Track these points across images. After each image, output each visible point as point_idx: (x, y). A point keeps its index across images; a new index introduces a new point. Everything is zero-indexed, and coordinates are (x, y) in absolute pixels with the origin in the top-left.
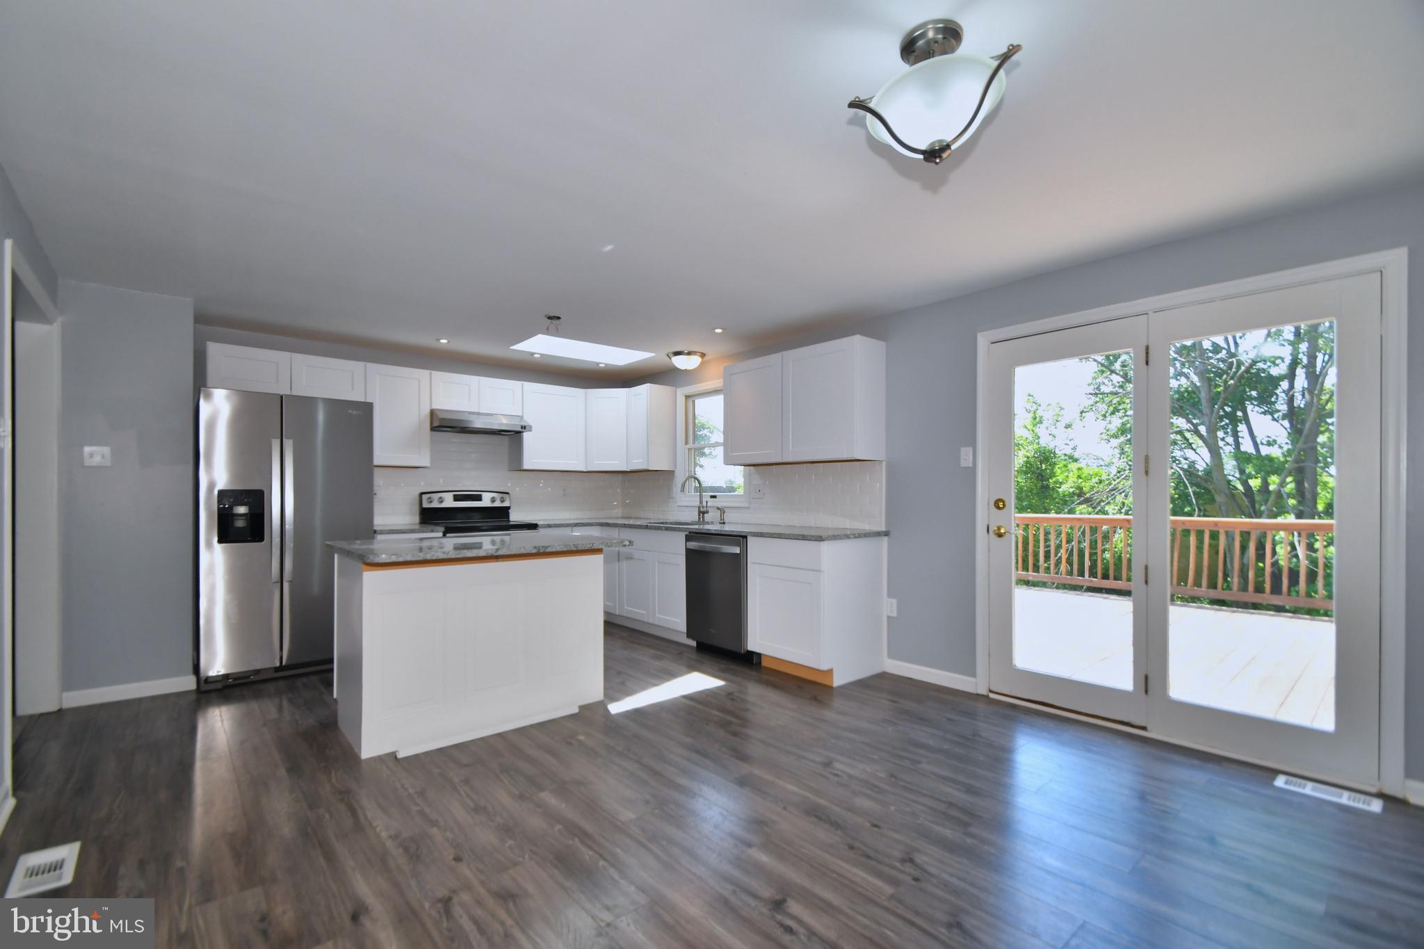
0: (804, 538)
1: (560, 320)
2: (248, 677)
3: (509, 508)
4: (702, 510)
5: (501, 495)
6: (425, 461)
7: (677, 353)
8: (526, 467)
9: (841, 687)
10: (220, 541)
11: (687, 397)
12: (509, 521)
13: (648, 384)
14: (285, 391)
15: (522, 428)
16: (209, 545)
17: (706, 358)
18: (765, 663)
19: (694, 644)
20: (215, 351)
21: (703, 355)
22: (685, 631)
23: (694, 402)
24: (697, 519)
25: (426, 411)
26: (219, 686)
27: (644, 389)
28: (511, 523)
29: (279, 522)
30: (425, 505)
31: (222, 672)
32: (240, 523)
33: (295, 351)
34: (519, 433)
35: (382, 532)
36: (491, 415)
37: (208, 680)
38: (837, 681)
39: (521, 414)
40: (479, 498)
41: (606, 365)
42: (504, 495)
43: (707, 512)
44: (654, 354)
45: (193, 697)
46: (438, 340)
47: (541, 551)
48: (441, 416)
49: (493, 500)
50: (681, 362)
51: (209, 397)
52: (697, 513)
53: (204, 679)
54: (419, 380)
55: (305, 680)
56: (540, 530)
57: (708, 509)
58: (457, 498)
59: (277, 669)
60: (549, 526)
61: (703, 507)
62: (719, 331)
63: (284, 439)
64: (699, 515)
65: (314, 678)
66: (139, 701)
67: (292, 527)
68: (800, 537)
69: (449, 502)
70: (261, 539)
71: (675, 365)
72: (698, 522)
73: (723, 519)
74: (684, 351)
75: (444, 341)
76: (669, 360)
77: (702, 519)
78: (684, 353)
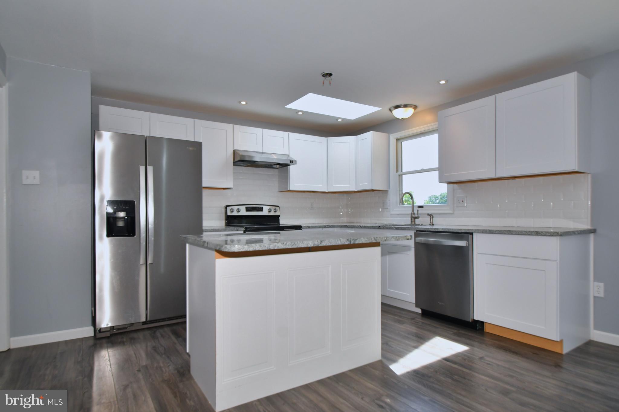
0: (538, 234)
1: (332, 77)
2: (126, 328)
3: (279, 216)
4: (413, 216)
5: (274, 207)
6: (230, 185)
7: (397, 107)
8: (292, 188)
9: (568, 354)
10: (108, 236)
11: (397, 140)
12: (280, 225)
13: (372, 132)
14: (146, 134)
15: (290, 162)
16: (101, 238)
17: (417, 110)
18: (487, 329)
19: (419, 311)
20: (104, 110)
21: (415, 107)
22: (414, 302)
23: (401, 143)
24: (410, 223)
25: (230, 152)
26: (108, 334)
27: (369, 136)
28: (280, 226)
29: (145, 223)
30: (229, 214)
31: (110, 325)
32: (121, 224)
33: (152, 112)
34: (288, 165)
35: (207, 231)
36: (270, 154)
37: (101, 331)
38: (566, 349)
39: (288, 154)
40: (261, 209)
41: (343, 119)
42: (276, 207)
43: (418, 218)
44: (380, 109)
45: (91, 342)
46: (240, 102)
47: (352, 243)
48: (241, 153)
49: (270, 211)
50: (399, 113)
51: (100, 136)
52: (409, 219)
53: (98, 329)
54: (227, 131)
55: (161, 331)
56: (303, 229)
57: (419, 215)
58: (248, 209)
59: (144, 323)
60: (309, 227)
61: (414, 214)
62: (442, 82)
63: (147, 166)
64: (412, 220)
65: (167, 329)
66: (58, 344)
67: (153, 226)
68: (534, 233)
69: (243, 212)
70: (134, 235)
71: (394, 116)
72: (411, 225)
73: (432, 222)
74: (403, 105)
75: (243, 103)
76: (390, 112)
77: (413, 222)
78: (402, 106)
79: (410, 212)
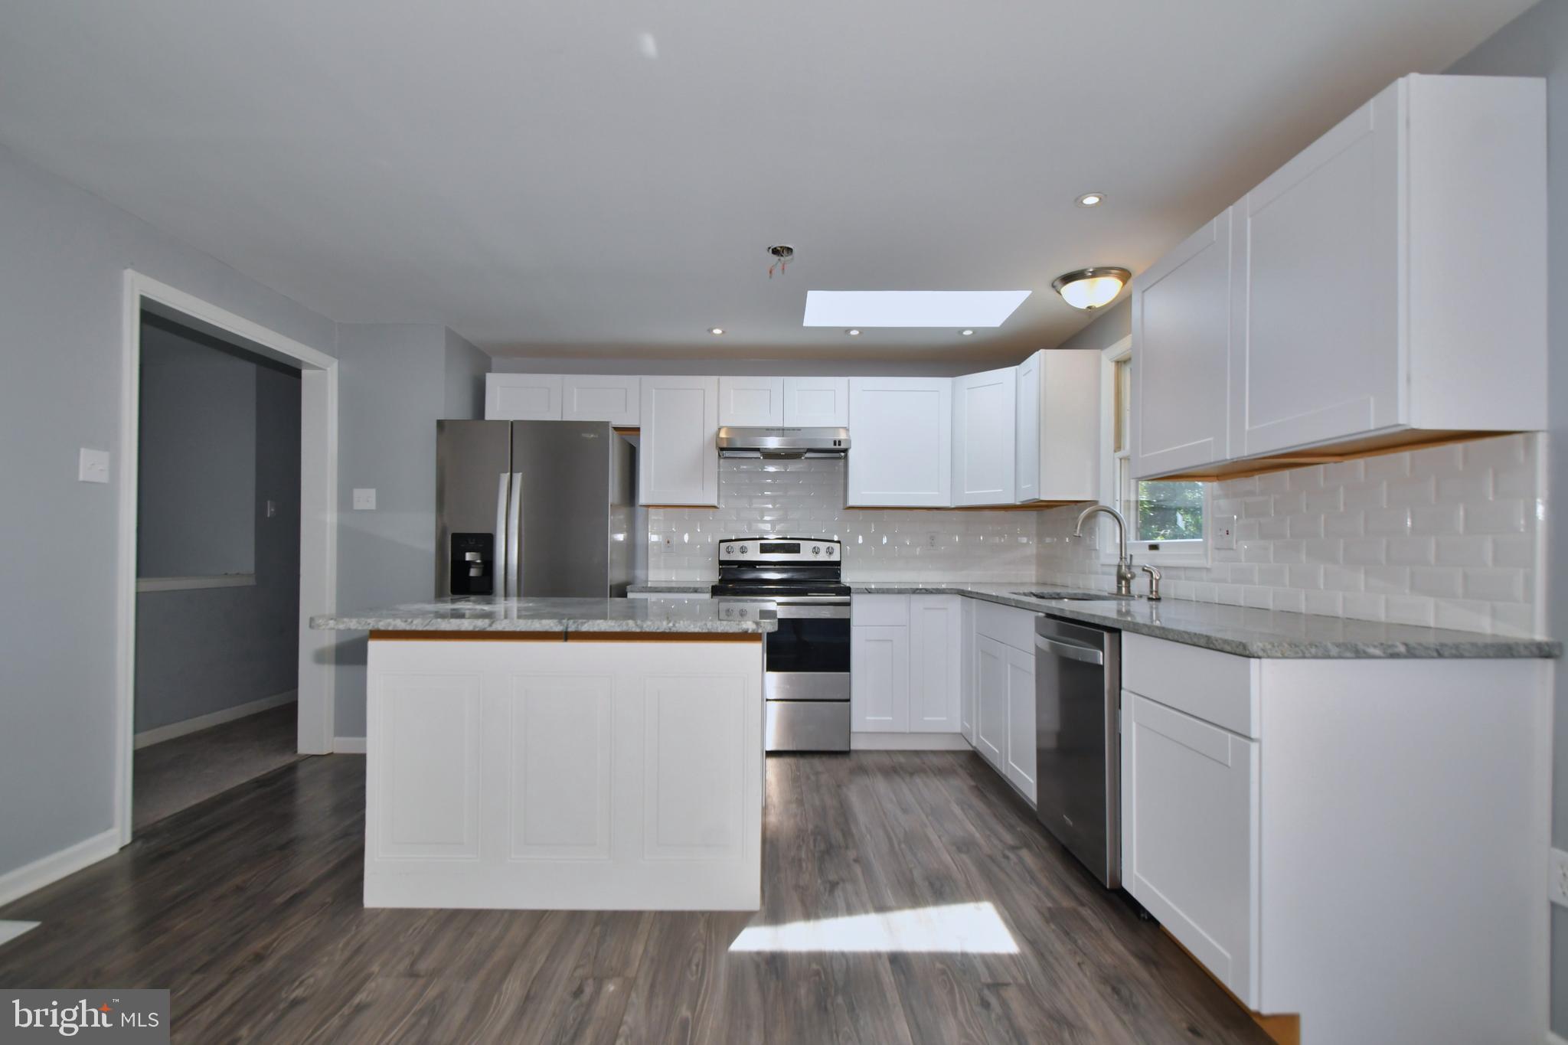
1: (795, 253)
3: (838, 563)
4: (1124, 572)
5: (828, 544)
6: (712, 499)
7: (1068, 278)
10: (453, 592)
11: (1119, 363)
12: (842, 583)
13: (1041, 351)
15: (835, 444)
17: (1132, 280)
21: (1125, 275)
22: (1036, 803)
24: (1115, 590)
25: (712, 432)
30: (724, 557)
32: (473, 572)
34: (843, 451)
36: (799, 429)
39: (846, 425)
40: (797, 548)
41: (975, 330)
42: (832, 544)
44: (1029, 292)
46: (710, 330)
48: (729, 436)
49: (816, 553)
50: (1080, 295)
51: (443, 429)
52: (1114, 579)
54: (705, 390)
58: (764, 549)
61: (1127, 567)
62: (1091, 200)
63: (513, 473)
64: (1119, 582)
69: (751, 553)
71: (1068, 304)
72: (1117, 594)
73: (1156, 592)
74: (1091, 270)
75: (718, 331)
76: (1055, 292)
77: (1124, 589)
78: (1090, 274)
79: (1117, 561)
